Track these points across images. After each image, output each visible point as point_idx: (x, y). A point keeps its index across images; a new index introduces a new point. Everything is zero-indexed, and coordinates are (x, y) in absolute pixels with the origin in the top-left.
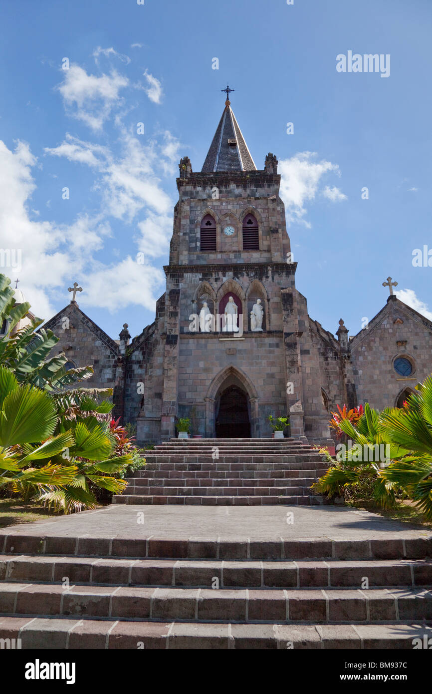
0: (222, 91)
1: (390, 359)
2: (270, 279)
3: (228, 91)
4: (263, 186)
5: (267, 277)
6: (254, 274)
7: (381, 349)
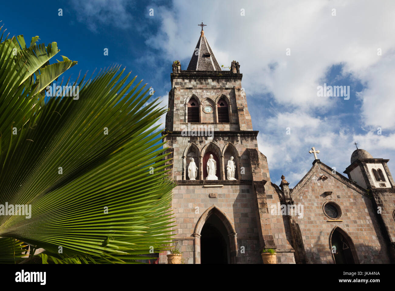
0: (199, 25)
1: (321, 205)
2: (240, 142)
3: (202, 25)
4: (231, 81)
5: (238, 141)
6: (228, 138)
7: (313, 197)
